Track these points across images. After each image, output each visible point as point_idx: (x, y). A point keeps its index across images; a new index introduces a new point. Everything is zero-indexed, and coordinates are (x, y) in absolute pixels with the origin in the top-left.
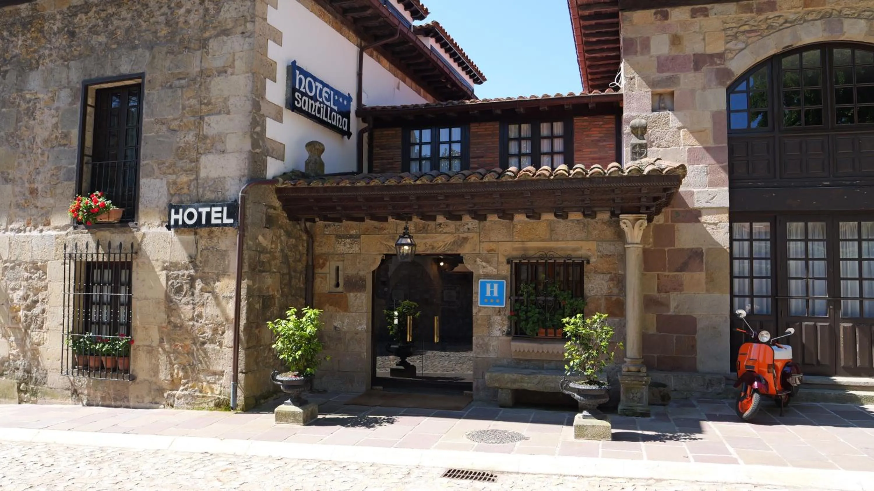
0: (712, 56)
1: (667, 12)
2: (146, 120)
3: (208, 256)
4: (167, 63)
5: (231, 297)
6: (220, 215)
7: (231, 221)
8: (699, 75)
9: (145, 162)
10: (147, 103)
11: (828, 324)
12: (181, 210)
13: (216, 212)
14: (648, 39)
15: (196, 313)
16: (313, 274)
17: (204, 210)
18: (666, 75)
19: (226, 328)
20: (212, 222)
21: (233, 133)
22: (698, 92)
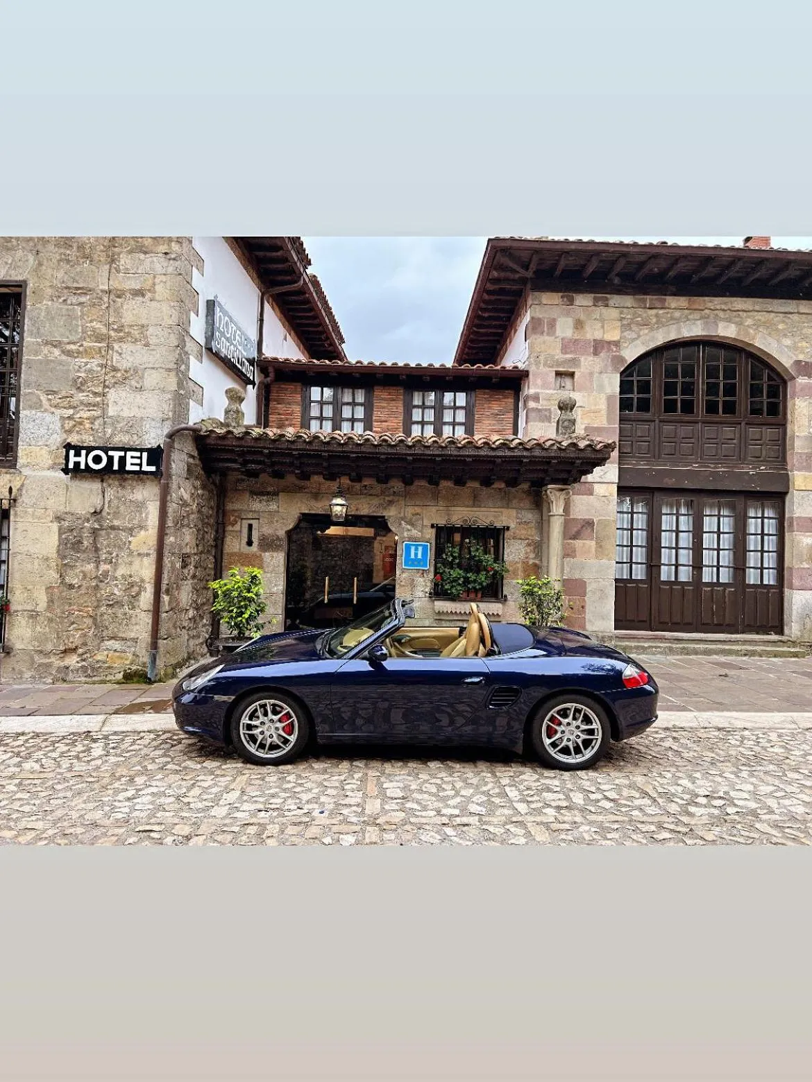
0: (609, 343)
1: (573, 297)
2: (29, 339)
3: (118, 507)
4: (60, 274)
5: (148, 555)
6: (138, 461)
7: (153, 469)
8: (597, 359)
9: (27, 391)
10: (31, 319)
11: (691, 588)
12: (83, 452)
13: (132, 457)
14: (554, 320)
15: (100, 572)
16: (224, 531)
17: (116, 455)
18: (569, 356)
19: (142, 589)
20: (127, 469)
21: (153, 368)
22: (596, 375)
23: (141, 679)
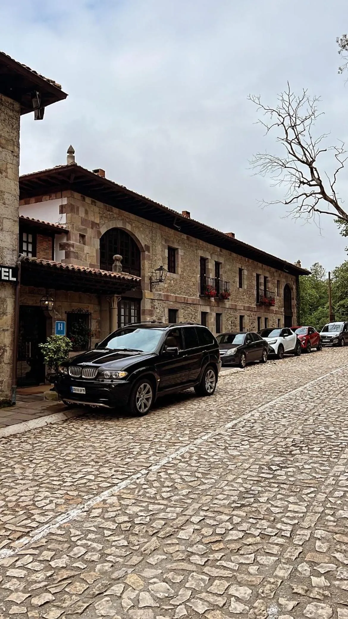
0: (96, 224)
1: (85, 197)
5: (8, 330)
6: (7, 274)
7: (15, 279)
8: (92, 231)
13: (5, 272)
14: (78, 207)
18: (84, 227)
19: (5, 351)
20: (2, 278)
21: (7, 218)
22: (92, 238)
23: (6, 405)
